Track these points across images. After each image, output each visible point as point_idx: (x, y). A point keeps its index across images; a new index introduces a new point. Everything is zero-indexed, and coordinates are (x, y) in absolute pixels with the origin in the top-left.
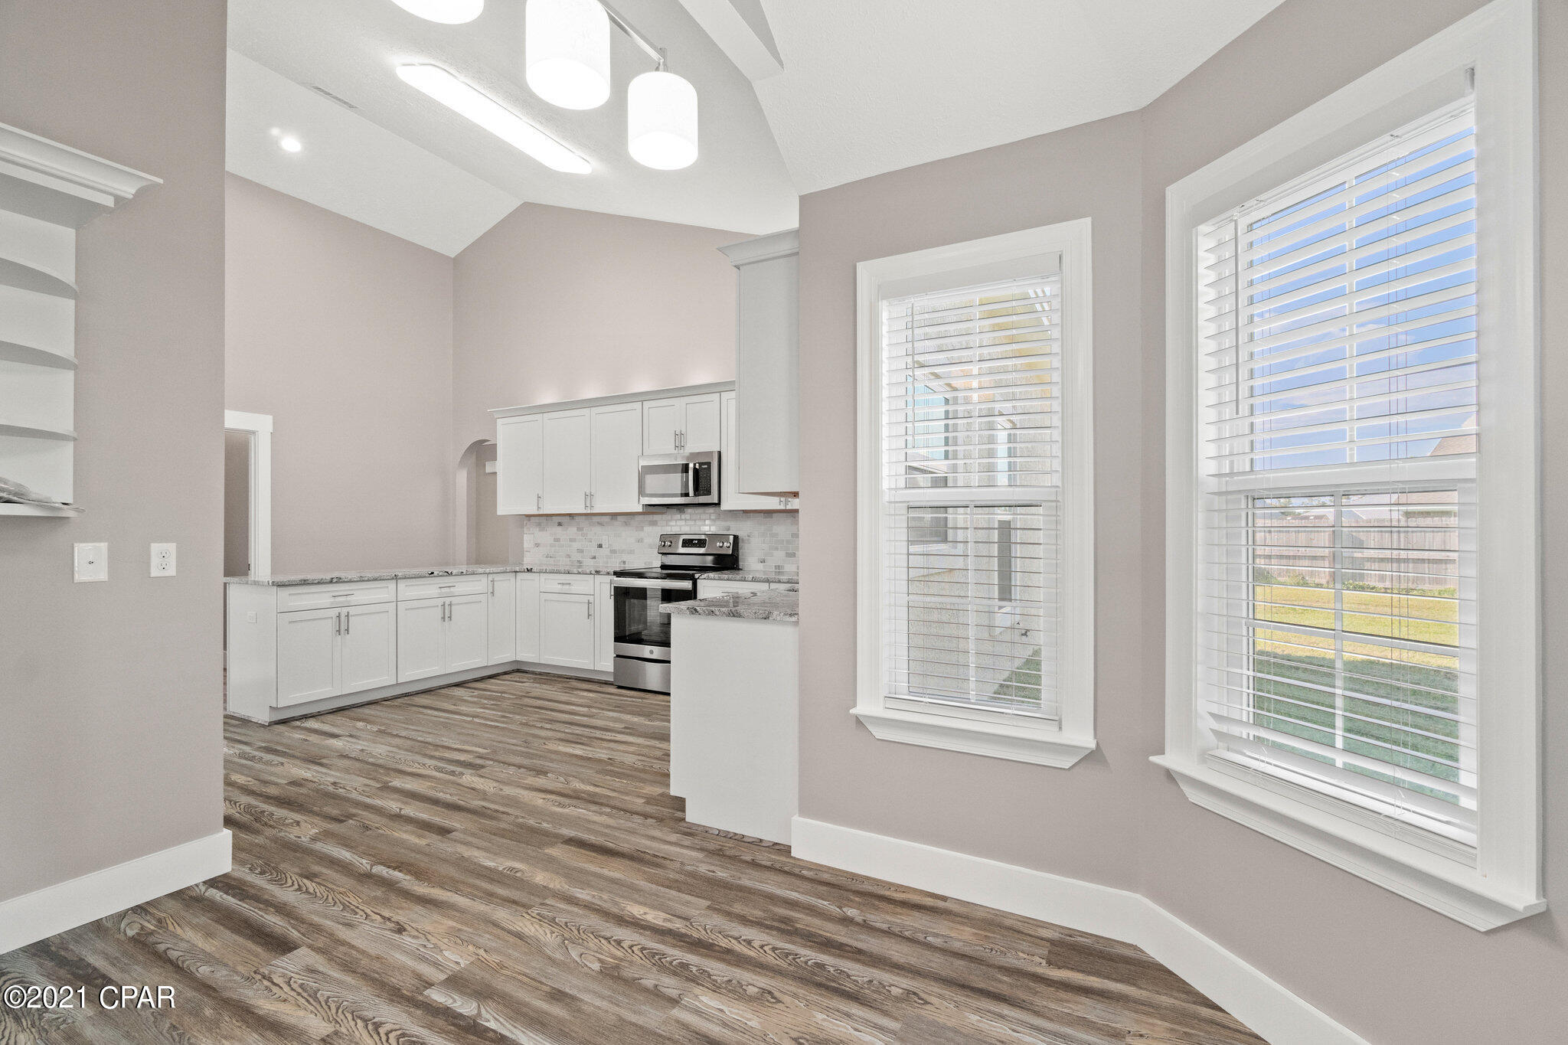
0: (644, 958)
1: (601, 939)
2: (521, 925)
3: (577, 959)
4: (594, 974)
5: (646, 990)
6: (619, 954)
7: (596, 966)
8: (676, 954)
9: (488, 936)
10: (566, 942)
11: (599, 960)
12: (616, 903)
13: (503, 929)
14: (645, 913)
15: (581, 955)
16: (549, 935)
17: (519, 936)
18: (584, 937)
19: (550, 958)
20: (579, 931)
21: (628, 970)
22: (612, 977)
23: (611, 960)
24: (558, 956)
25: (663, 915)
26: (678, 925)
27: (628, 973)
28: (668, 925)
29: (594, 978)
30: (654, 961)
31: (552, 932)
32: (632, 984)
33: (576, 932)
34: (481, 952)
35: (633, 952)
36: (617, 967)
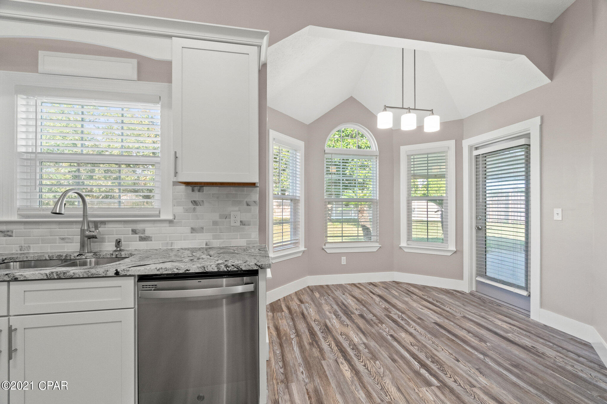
0: (362, 357)
1: (369, 370)
2: (396, 395)
3: (382, 368)
4: (380, 361)
5: (368, 349)
6: (368, 362)
7: (377, 362)
8: (351, 353)
9: (413, 397)
10: (382, 376)
11: (375, 363)
12: (352, 382)
13: (405, 398)
14: (346, 370)
15: (380, 368)
16: (387, 383)
17: (399, 390)
18: (374, 374)
19: (391, 373)
20: (375, 378)
21: (369, 356)
22: (375, 357)
23: (371, 361)
24: (388, 372)
25: (341, 366)
26: (341, 360)
27: (370, 356)
28: (344, 362)
29: (380, 359)
30: (360, 354)
31: (385, 383)
32: (371, 352)
33: (376, 377)
34: (417, 391)
35: (363, 360)
36: (371, 359)
